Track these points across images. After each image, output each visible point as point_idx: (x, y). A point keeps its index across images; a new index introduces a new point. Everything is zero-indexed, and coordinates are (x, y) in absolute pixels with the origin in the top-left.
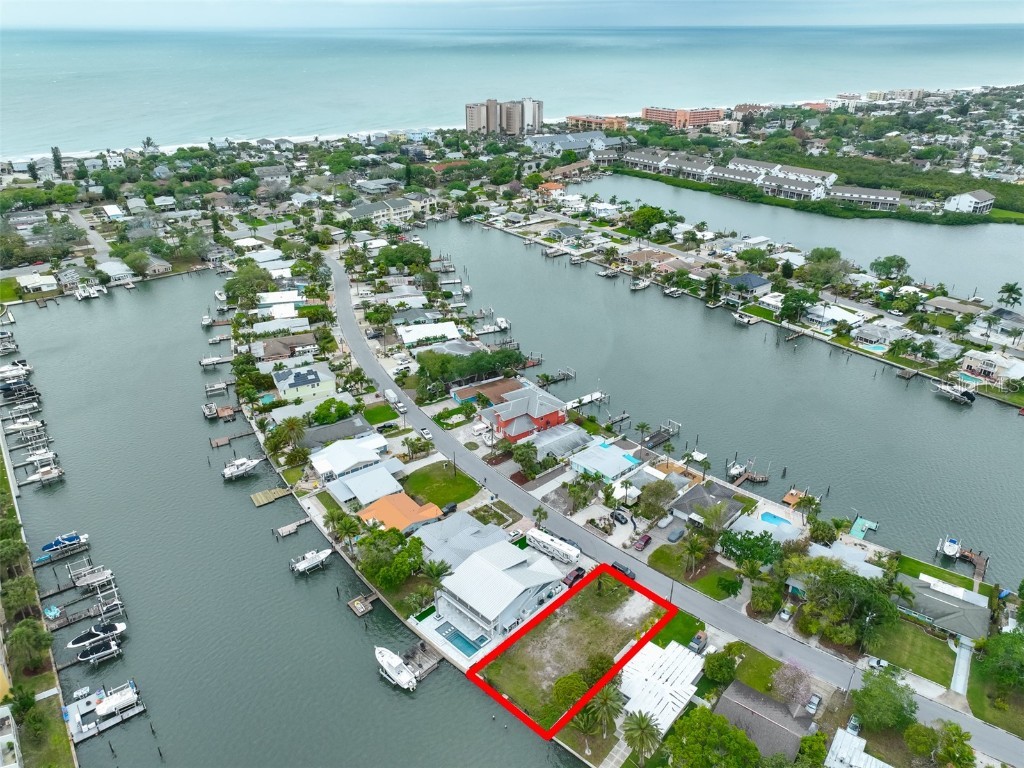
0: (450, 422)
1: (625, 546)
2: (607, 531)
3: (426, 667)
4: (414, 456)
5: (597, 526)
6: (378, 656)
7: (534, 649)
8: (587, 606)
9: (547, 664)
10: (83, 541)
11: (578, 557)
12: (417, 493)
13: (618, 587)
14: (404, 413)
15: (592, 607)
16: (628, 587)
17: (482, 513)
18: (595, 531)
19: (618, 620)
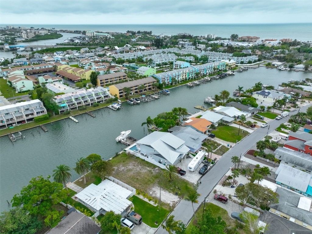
1: (215, 192)
2: (225, 184)
3: (126, 142)
4: (244, 125)
6: (128, 131)
7: (133, 163)
8: (162, 177)
9: (125, 167)
10: (168, 93)
11: (190, 168)
12: (219, 129)
13: (178, 188)
14: (277, 119)
15: (161, 179)
16: (179, 192)
17: (216, 144)
18: (223, 179)
19: (154, 188)
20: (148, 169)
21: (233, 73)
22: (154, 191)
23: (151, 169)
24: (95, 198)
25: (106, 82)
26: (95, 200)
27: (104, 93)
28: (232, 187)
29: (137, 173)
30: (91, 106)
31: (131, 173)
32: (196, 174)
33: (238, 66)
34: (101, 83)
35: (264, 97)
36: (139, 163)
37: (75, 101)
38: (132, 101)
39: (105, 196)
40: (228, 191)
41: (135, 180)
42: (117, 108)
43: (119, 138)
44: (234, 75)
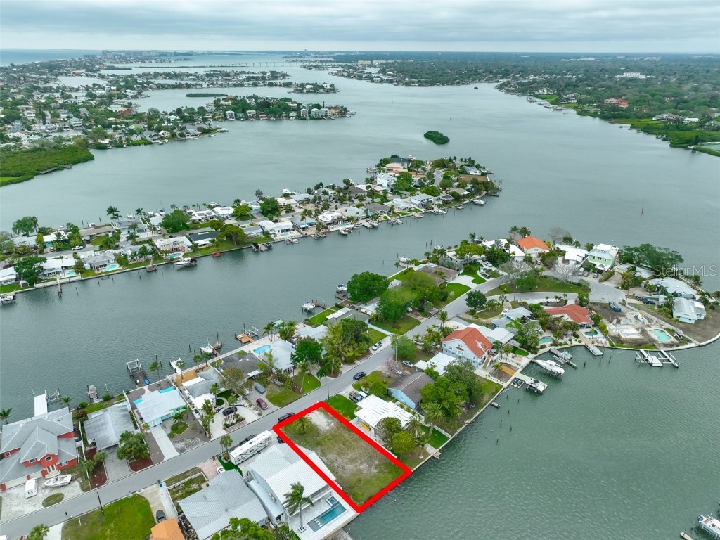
1: (259, 415)
2: (240, 420)
5: (232, 424)
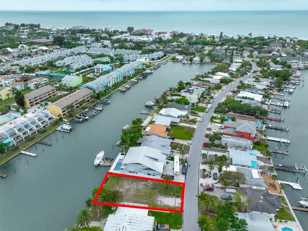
0: (214, 120)
1: (201, 185)
2: (204, 177)
3: (105, 164)
4: (188, 122)
5: (203, 172)
6: (101, 153)
7: (127, 182)
8: (158, 187)
9: (123, 189)
10: (108, 102)
11: (177, 172)
12: (173, 130)
13: (176, 192)
14: (206, 112)
15: (159, 189)
16: (179, 195)
17: (179, 145)
18: (201, 173)
19: (159, 199)
20: (143, 183)
21: (152, 72)
22: (161, 201)
23: (145, 183)
24: (123, 226)
25: (35, 101)
26: (124, 227)
27: (46, 116)
28: (210, 177)
29: (136, 190)
30: (38, 133)
31: (132, 192)
32: (180, 175)
33: (151, 63)
34: (30, 103)
35: (190, 94)
36: (132, 181)
37: (19, 132)
38: (80, 118)
39: (130, 221)
40: (209, 181)
41: (139, 197)
42: (69, 129)
43: (97, 162)
44: (152, 73)
